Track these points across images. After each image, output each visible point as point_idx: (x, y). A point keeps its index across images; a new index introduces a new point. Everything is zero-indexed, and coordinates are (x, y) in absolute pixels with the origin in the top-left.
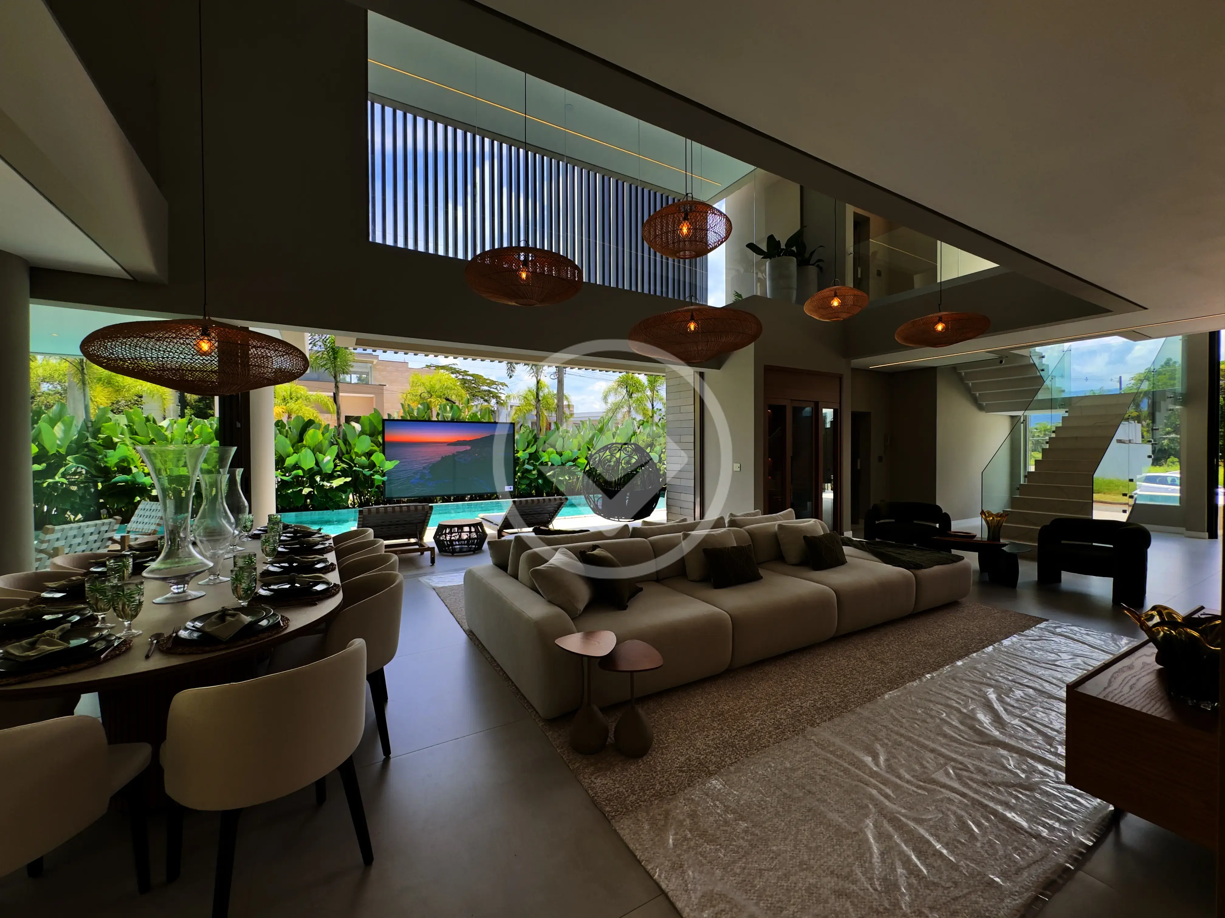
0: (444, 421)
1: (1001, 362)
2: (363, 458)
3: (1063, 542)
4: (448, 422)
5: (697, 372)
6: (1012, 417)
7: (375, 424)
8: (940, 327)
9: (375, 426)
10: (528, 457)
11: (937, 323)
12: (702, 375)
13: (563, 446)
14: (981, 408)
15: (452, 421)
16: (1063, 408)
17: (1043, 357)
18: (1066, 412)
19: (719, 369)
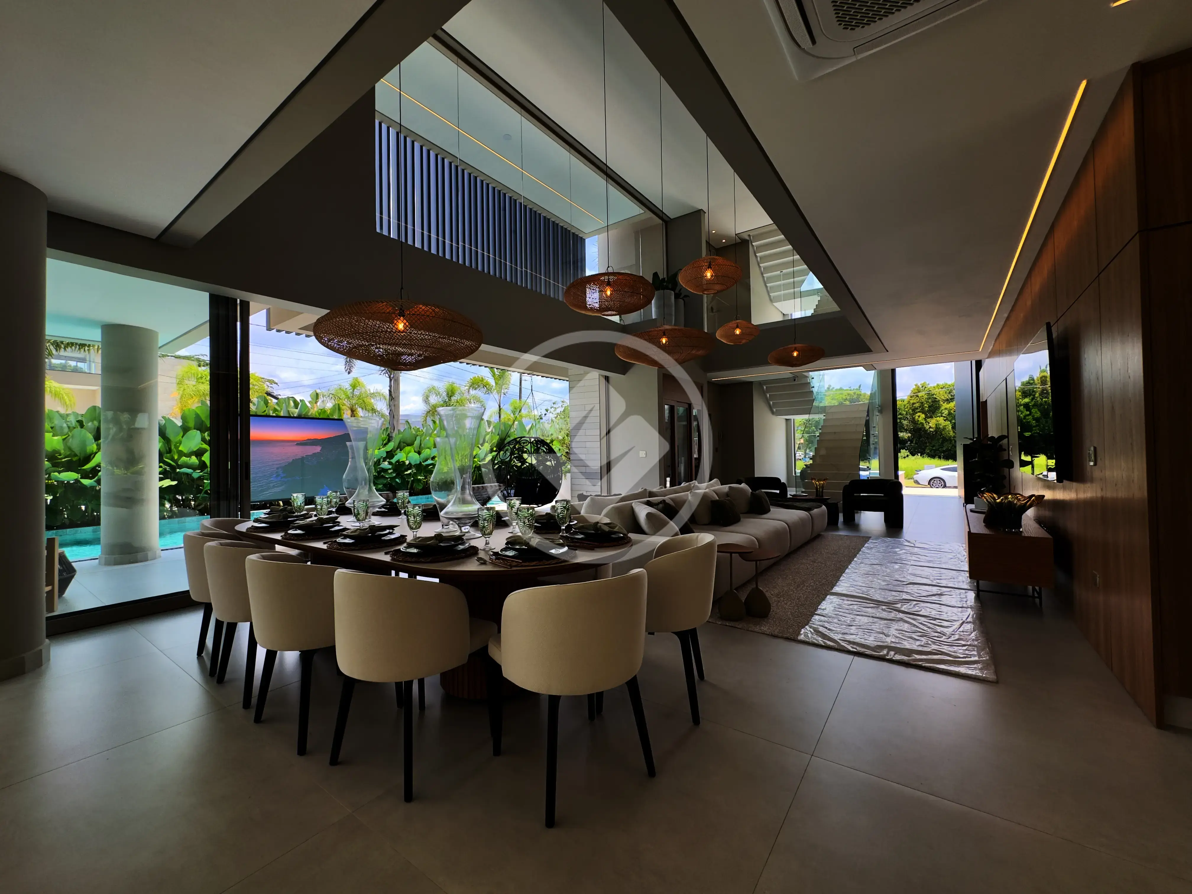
0: (290, 417)
1: (795, 380)
2: (194, 458)
3: (855, 495)
4: (294, 417)
5: (602, 376)
6: (787, 420)
7: (203, 419)
8: (795, 354)
9: (203, 421)
10: (385, 455)
11: (793, 351)
12: (607, 378)
13: (421, 444)
14: (773, 413)
15: (299, 417)
16: (822, 413)
17: (813, 378)
18: (824, 416)
19: (624, 373)
